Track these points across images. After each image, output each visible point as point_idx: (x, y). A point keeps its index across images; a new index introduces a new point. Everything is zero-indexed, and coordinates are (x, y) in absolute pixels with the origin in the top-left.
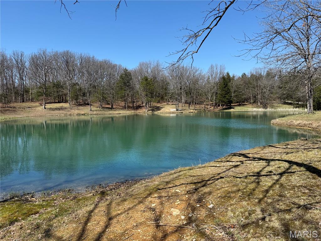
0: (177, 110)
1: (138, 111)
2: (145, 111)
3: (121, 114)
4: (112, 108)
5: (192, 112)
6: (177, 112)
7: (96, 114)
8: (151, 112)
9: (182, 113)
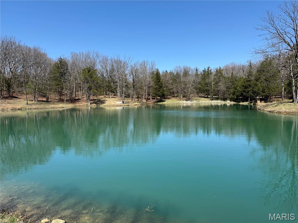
0: (123, 103)
1: (78, 104)
2: (88, 105)
3: (64, 107)
4: (47, 101)
5: (137, 105)
6: (124, 104)
7: (35, 109)
8: (95, 105)
9: (129, 105)
